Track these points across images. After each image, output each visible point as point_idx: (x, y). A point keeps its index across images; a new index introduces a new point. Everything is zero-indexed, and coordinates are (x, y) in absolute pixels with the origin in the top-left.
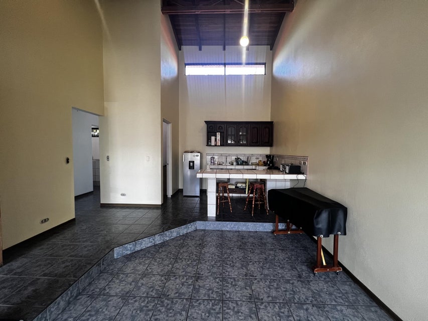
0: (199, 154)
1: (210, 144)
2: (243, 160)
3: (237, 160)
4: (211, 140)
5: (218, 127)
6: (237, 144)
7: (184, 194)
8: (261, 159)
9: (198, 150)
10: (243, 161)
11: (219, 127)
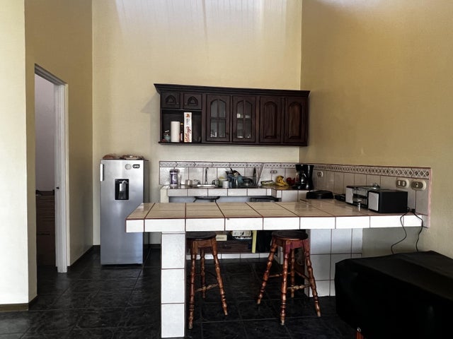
0: (141, 163)
1: (167, 138)
2: (242, 174)
3: (231, 176)
4: (170, 129)
5: (186, 100)
6: (231, 140)
7: (104, 261)
8: (281, 173)
9: (140, 152)
10: (244, 179)
11: (190, 99)
